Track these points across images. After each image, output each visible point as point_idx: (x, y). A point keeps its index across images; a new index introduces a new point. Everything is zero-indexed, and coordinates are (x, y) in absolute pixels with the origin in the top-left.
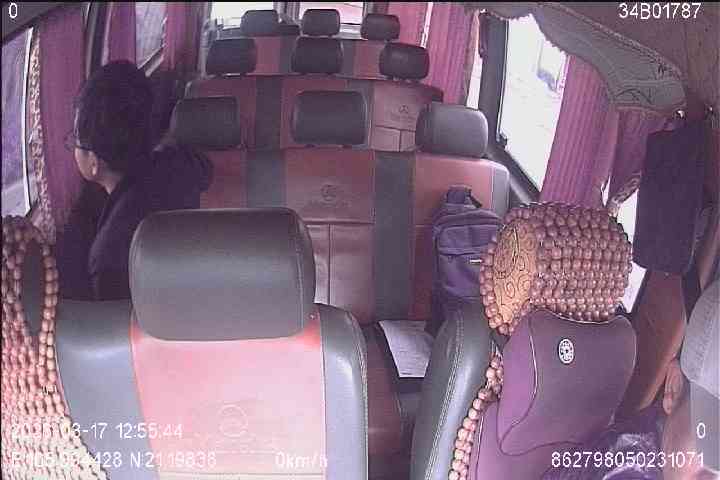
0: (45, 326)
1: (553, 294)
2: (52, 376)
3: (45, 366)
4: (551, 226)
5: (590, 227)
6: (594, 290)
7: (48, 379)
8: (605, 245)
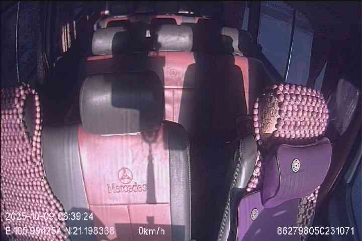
0: (36, 133)
1: (289, 129)
2: (39, 158)
3: (36, 152)
7: (37, 159)
8: (314, 104)
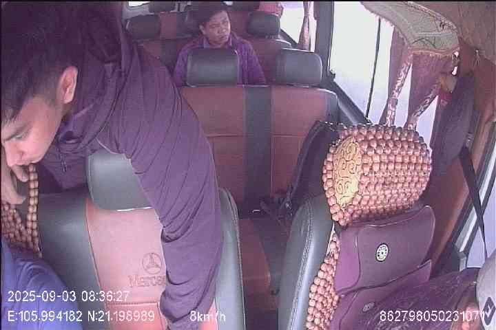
0: (31, 210)
1: (375, 189)
4: (372, 139)
5: (400, 140)
6: (403, 183)
8: (412, 152)
